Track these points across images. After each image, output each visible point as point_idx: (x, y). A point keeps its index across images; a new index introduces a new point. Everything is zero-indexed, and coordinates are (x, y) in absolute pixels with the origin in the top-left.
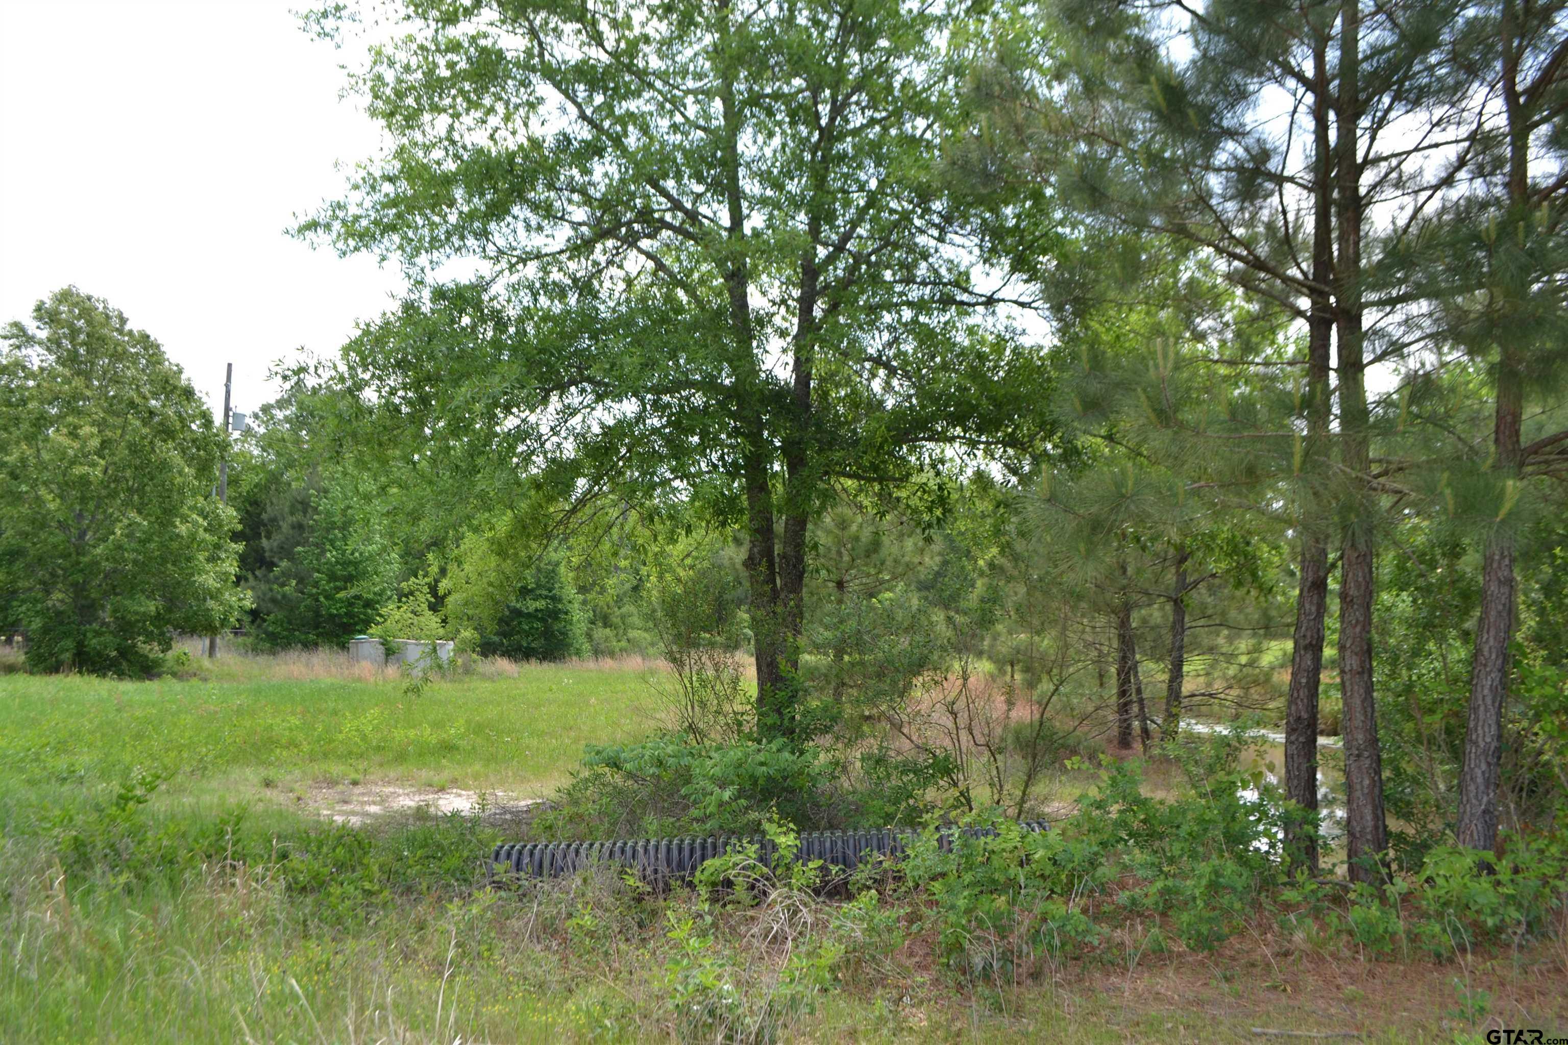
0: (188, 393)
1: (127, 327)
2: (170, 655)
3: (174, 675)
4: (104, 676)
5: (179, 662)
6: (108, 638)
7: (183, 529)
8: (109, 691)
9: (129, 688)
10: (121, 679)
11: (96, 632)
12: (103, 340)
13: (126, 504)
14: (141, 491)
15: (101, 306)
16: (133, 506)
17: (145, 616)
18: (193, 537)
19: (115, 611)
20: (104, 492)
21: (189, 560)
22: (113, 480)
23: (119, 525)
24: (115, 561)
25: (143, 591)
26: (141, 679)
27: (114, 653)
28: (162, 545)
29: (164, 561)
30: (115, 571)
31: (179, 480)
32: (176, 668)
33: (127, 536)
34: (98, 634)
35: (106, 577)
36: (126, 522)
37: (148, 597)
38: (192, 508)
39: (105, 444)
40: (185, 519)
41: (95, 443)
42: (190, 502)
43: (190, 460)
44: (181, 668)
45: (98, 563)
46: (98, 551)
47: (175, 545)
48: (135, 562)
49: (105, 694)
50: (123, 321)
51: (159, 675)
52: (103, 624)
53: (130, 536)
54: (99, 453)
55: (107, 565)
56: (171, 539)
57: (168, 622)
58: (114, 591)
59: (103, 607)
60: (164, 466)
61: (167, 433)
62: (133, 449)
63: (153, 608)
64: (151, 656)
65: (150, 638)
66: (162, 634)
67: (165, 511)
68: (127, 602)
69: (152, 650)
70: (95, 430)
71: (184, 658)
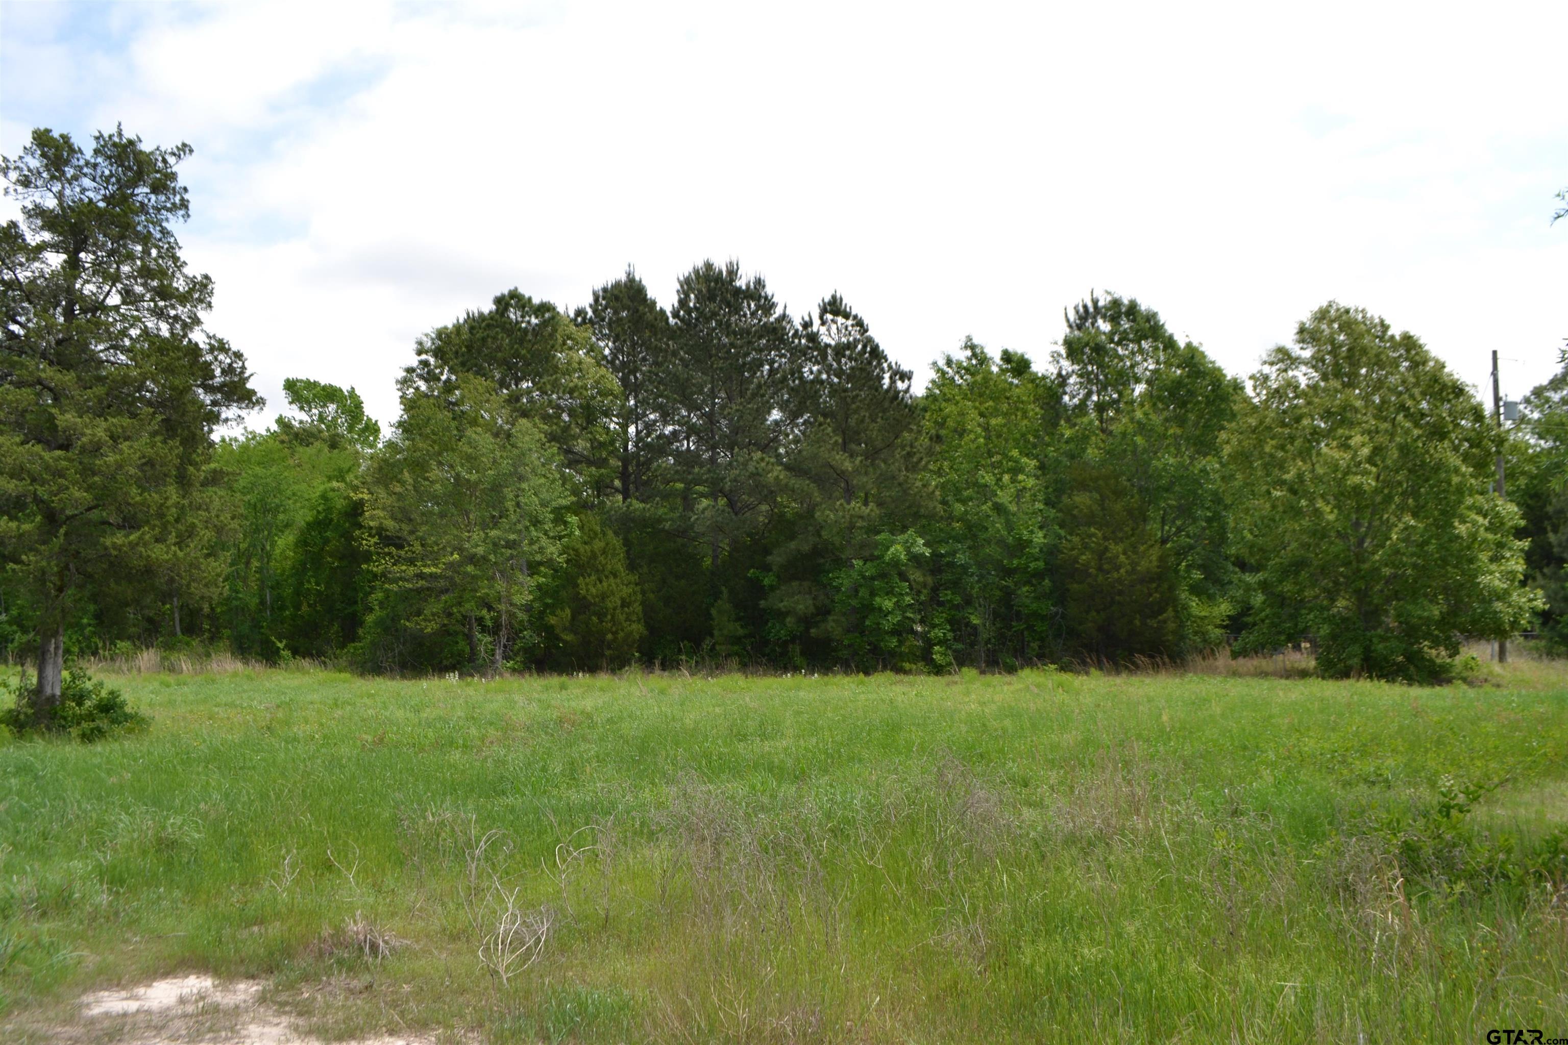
0: (1458, 390)
1: (1390, 333)
2: (1458, 660)
3: (1464, 680)
4: (1394, 681)
5: (1467, 666)
6: (1394, 643)
7: (1462, 529)
8: (1402, 696)
9: (1420, 694)
10: (1410, 685)
11: (1380, 636)
12: (1364, 351)
13: (1402, 508)
14: (1415, 494)
15: (1360, 316)
16: (1409, 509)
17: (1428, 621)
18: (1474, 536)
19: (1399, 616)
20: (1378, 499)
21: (1471, 561)
22: (1386, 485)
23: (1396, 529)
24: (1394, 566)
25: (1426, 595)
26: (1432, 685)
27: (1401, 658)
28: (1441, 547)
29: (1445, 562)
30: (1395, 576)
31: (1456, 480)
32: (1465, 674)
33: (1403, 540)
34: (1383, 639)
35: (1387, 582)
36: (1401, 526)
37: (1431, 601)
38: (1469, 508)
39: (1377, 450)
40: (1463, 521)
41: (1366, 451)
42: (1469, 501)
43: (1466, 458)
44: (1470, 673)
45: (1377, 569)
46: (1377, 557)
47: (1455, 546)
48: (1415, 566)
49: (1398, 698)
50: (1385, 327)
51: (1449, 681)
52: (1388, 629)
53: (1406, 540)
54: (1370, 460)
55: (1387, 571)
56: (1451, 541)
57: (1454, 626)
58: (1396, 596)
59: (1386, 611)
60: (1439, 467)
61: (1439, 432)
62: (1404, 450)
63: (1437, 613)
64: (1438, 661)
65: (1436, 643)
66: (1448, 638)
67: (1444, 513)
68: (1409, 607)
69: (1440, 655)
70: (1366, 438)
71: (1473, 663)
